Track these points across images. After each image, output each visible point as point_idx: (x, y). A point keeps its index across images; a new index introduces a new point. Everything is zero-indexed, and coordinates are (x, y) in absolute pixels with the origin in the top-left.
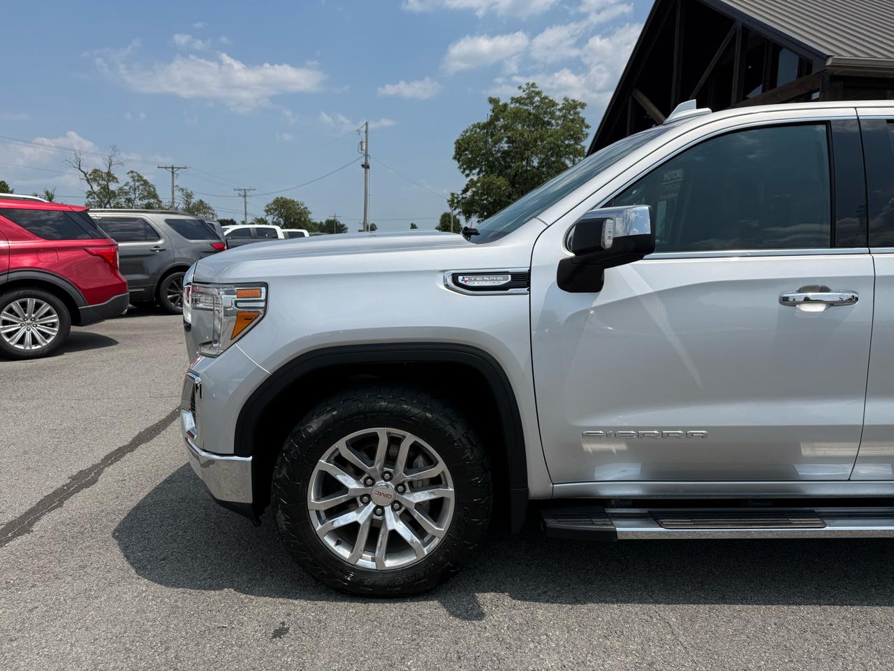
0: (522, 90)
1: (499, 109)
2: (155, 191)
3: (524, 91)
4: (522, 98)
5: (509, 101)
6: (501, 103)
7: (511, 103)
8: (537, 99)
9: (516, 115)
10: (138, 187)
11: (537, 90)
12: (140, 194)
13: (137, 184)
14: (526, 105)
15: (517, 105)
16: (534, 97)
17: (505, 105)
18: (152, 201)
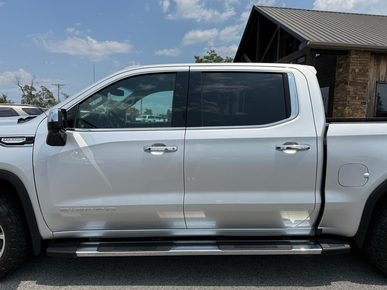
0: (209, 53)
1: (199, 62)
2: (52, 95)
4: (208, 57)
5: (203, 58)
6: (200, 59)
7: (204, 59)
8: (215, 57)
10: (45, 93)
11: (215, 53)
12: (46, 96)
13: (44, 92)
14: (210, 60)
15: (207, 59)
17: (202, 60)
18: (51, 99)
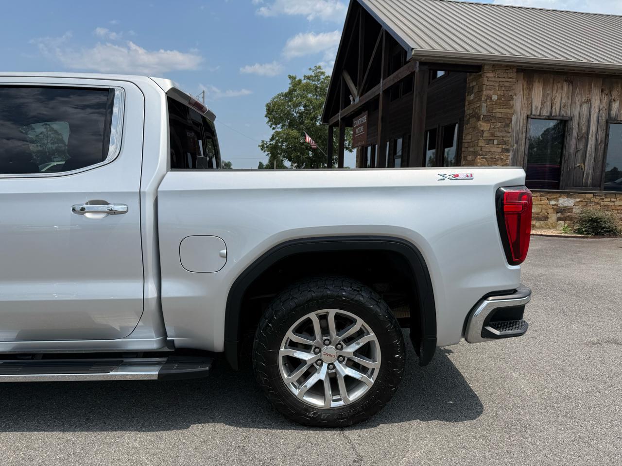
0: (312, 71)
1: (296, 84)
2: (62, 138)
3: (313, 71)
4: (311, 76)
5: (302, 78)
6: (297, 80)
7: (304, 79)
8: (322, 77)
9: (307, 88)
10: (50, 135)
11: (322, 71)
12: (52, 140)
13: (49, 133)
14: (314, 81)
15: (308, 81)
16: (319, 76)
17: (300, 81)
18: (60, 145)
